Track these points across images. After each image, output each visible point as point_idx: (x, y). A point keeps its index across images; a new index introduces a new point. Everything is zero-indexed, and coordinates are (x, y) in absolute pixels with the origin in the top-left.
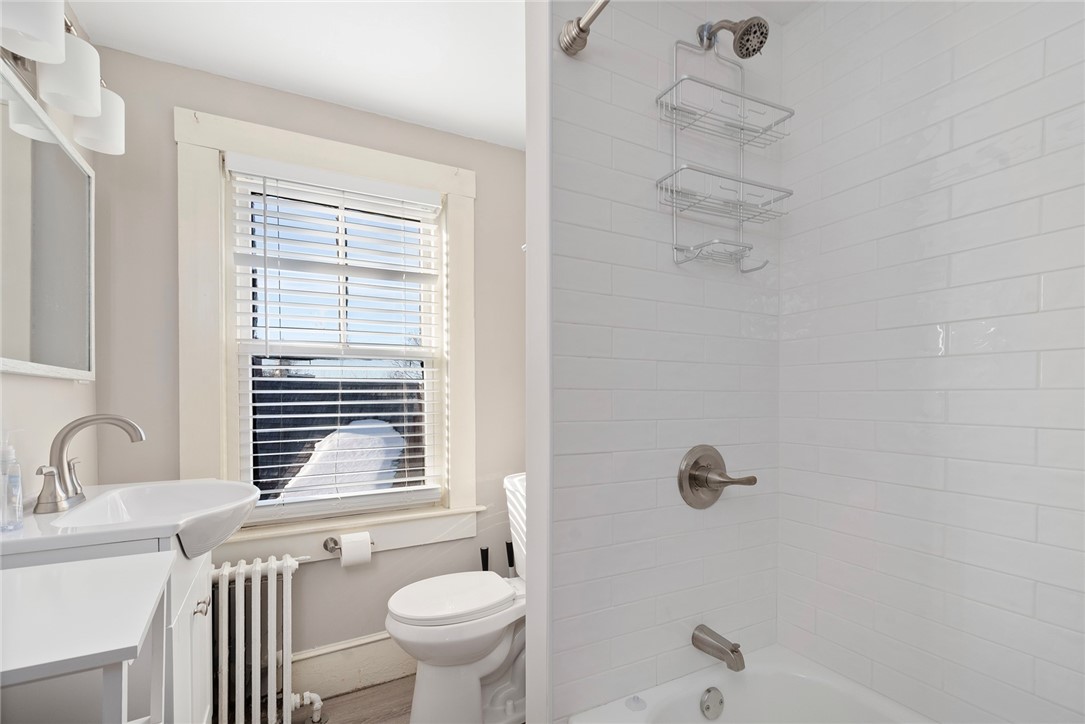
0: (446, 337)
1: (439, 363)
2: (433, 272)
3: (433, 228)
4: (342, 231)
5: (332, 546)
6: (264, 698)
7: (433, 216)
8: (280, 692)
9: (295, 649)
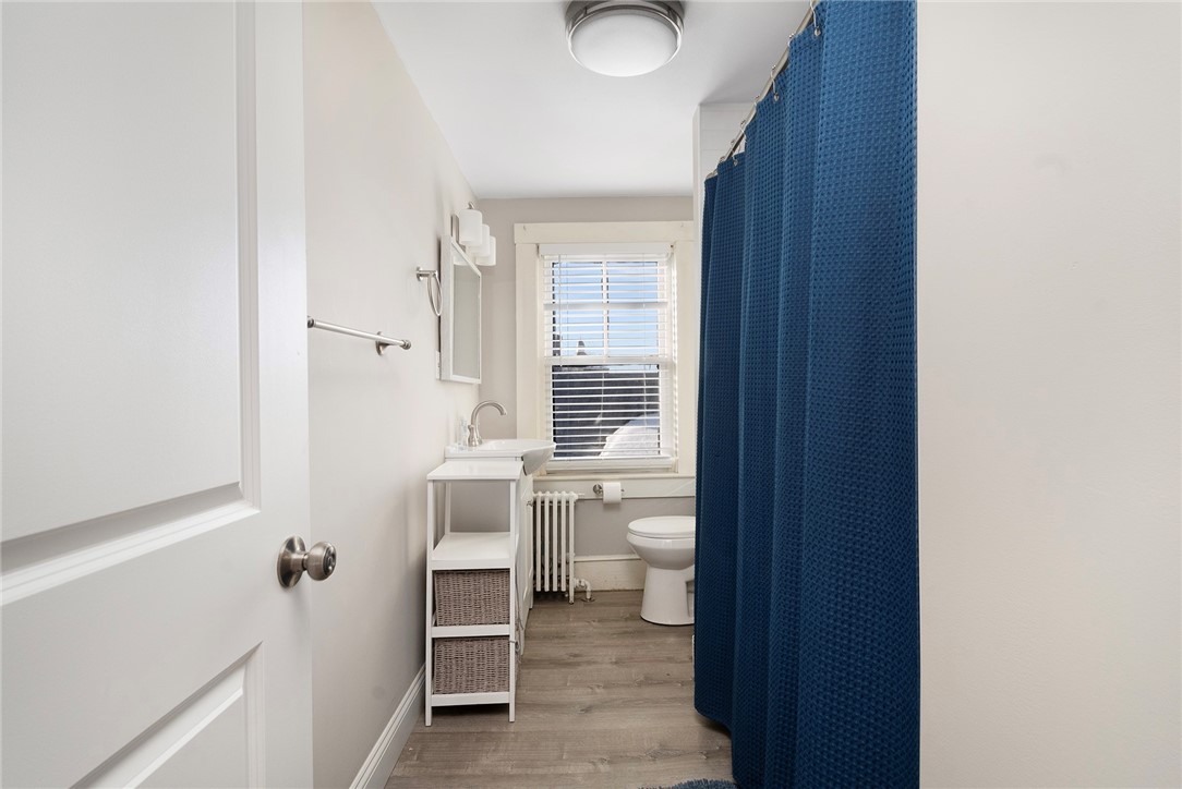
0: (676, 346)
1: (670, 366)
2: (665, 300)
3: (665, 268)
4: (605, 280)
5: (598, 490)
6: (559, 576)
7: (665, 260)
8: (568, 576)
9: (577, 553)
